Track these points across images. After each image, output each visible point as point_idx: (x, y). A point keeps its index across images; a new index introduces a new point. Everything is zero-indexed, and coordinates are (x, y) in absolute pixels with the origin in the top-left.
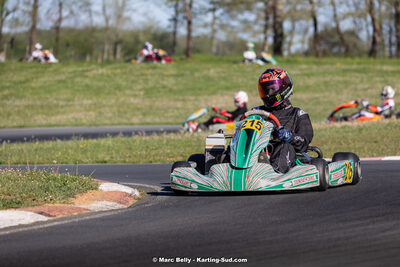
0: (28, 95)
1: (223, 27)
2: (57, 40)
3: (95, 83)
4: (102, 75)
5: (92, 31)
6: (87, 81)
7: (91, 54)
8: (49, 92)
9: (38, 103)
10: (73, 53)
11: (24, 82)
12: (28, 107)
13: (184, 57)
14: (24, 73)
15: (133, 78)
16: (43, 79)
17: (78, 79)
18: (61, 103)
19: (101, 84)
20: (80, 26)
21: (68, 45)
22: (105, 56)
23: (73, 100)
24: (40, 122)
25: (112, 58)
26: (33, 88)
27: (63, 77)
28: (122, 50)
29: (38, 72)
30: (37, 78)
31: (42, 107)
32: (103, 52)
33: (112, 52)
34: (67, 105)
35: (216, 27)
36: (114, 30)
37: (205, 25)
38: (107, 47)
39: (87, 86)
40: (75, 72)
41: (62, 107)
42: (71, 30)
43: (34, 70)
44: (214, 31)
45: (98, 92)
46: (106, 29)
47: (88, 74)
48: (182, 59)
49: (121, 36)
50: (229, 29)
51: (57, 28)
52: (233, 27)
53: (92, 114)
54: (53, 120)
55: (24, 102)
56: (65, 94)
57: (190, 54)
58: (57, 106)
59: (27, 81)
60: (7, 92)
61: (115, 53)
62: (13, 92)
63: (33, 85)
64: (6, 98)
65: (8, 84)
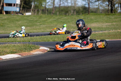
0: (46, 24)
1: (101, 6)
3: (63, 21)
4: (65, 18)
5: (68, 7)
6: (61, 20)
7: (68, 13)
8: (51, 23)
9: (49, 26)
10: (63, 13)
11: (46, 21)
12: (46, 27)
13: (88, 14)
14: (46, 18)
15: (73, 19)
16: (50, 20)
17: (59, 20)
18: (54, 26)
19: (64, 21)
21: (62, 11)
22: (72, 13)
23: (57, 25)
25: (73, 14)
26: (48, 22)
27: (55, 19)
28: (76, 12)
29: (49, 18)
30: (49, 19)
31: (49, 27)
32: (71, 12)
33: (73, 12)
35: (99, 6)
37: (97, 5)
38: (72, 11)
39: (61, 21)
40: (58, 18)
43: (48, 18)
47: (62, 18)
48: (87, 14)
49: (75, 8)
52: (103, 6)
56: (55, 23)
57: (89, 13)
59: (47, 20)
60: (41, 23)
61: (74, 13)
62: (43, 23)
63: (48, 21)
64: (41, 24)
65: (42, 21)
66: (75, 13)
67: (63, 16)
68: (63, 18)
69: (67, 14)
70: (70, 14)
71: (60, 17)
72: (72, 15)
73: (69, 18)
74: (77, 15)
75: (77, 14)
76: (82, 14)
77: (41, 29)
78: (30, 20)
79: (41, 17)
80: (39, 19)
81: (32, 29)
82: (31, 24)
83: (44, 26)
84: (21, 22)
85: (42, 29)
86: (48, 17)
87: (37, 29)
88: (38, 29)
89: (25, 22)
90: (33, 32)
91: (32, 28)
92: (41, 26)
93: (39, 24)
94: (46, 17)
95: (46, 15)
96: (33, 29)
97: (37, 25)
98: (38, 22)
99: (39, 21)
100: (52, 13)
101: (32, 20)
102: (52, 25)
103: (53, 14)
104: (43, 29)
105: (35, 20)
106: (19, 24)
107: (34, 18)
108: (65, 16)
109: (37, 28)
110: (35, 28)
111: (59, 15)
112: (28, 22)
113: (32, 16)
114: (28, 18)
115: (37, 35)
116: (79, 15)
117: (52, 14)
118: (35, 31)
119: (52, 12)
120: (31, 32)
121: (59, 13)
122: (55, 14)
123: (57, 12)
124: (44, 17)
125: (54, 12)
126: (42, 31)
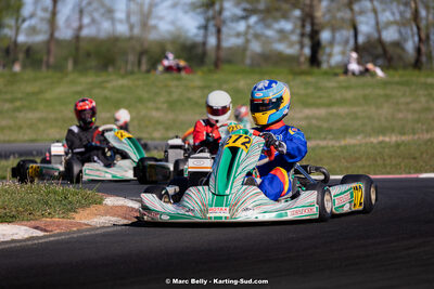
0: (41, 107)
1: (257, 36)
2: (77, 49)
4: (122, 86)
5: (114, 40)
6: (106, 93)
7: (114, 65)
9: (52, 116)
10: (93, 63)
11: (37, 93)
12: (40, 120)
13: (212, 67)
14: (38, 83)
17: (96, 91)
20: (103, 35)
21: (88, 55)
24: (53, 136)
25: (136, 69)
26: (47, 100)
27: (79, 88)
28: (148, 61)
31: (56, 120)
32: (127, 62)
35: (250, 37)
36: (139, 40)
37: (238, 35)
38: (131, 58)
42: (92, 40)
44: (247, 41)
45: (117, 104)
46: (131, 38)
47: (109, 85)
48: (210, 71)
49: (145, 47)
50: (263, 39)
51: (77, 38)
52: (267, 37)
55: (37, 115)
59: (41, 92)
63: (48, 95)
65: (20, 96)
66: (144, 67)
68: (114, 83)
69: (110, 69)
71: (99, 79)
73: (140, 82)
77: (21, 127)
83: (30, 115)
85: (28, 131)
100: (44, 65)
103: (48, 66)
104: (31, 126)
117: (44, 68)
119: (45, 58)
121: (76, 63)
123: (66, 59)
125: (52, 60)
126: (26, 138)
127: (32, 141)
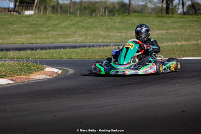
0: (58, 29)
3: (86, 25)
4: (90, 22)
6: (83, 24)
8: (67, 29)
9: (62, 33)
10: (87, 12)
11: (57, 24)
12: (57, 35)
13: (127, 14)
14: (58, 21)
16: (65, 23)
17: (80, 23)
18: (71, 33)
19: (89, 25)
21: (85, 8)
22: (101, 13)
23: (76, 32)
24: (61, 41)
25: (104, 14)
26: (61, 27)
27: (73, 23)
28: (108, 11)
29: (63, 20)
30: (63, 23)
31: (63, 35)
32: (100, 11)
34: (74, 34)
38: (102, 10)
39: (83, 26)
40: (78, 20)
41: (71, 35)
43: (63, 19)
45: (87, 28)
47: (84, 21)
48: (126, 16)
49: (107, 5)
53: (83, 38)
54: (66, 40)
56: (73, 29)
57: (131, 13)
58: (69, 34)
59: (59, 24)
60: (50, 28)
61: (105, 12)
62: (53, 28)
63: (61, 25)
64: (49, 31)
65: (51, 25)
66: (107, 13)
67: (87, 18)
68: (87, 20)
69: (94, 14)
70: (99, 15)
71: (82, 19)
72: (102, 16)
73: (97, 20)
74: (109, 16)
75: (110, 14)
76: (118, 14)
77: (49, 38)
78: (31, 22)
79: (49, 19)
80: (46, 21)
81: (34, 38)
82: (32, 29)
83: (53, 33)
84: (16, 26)
85: (51, 39)
86: (61, 18)
87: (42, 38)
88: (45, 38)
89: (22, 25)
90: (36, 43)
91: (35, 36)
92: (50, 33)
93: (46, 29)
94: (57, 19)
95: (59, 15)
96: (37, 38)
97: (43, 32)
98: (45, 27)
99: (47, 25)
100: (68, 12)
101: (34, 22)
102: (68, 32)
103: (70, 13)
104: (52, 37)
105: (40, 23)
106: (12, 30)
107: (38, 19)
108: (90, 18)
109: (43, 36)
110: (40, 37)
111: (80, 15)
112: (28, 26)
113: (35, 17)
114: (28, 20)
115: (42, 48)
116: (113, 16)
117: (68, 15)
118: (39, 41)
119: (69, 10)
120: (32, 43)
121: (80, 12)
122: (74, 14)
123: (77, 10)
124: (56, 19)
126: (50, 42)
127: (52, 43)
